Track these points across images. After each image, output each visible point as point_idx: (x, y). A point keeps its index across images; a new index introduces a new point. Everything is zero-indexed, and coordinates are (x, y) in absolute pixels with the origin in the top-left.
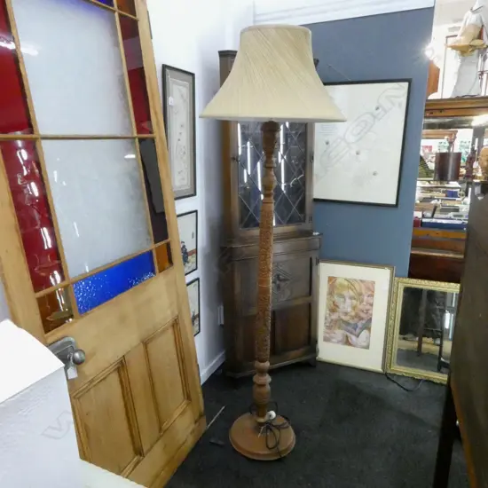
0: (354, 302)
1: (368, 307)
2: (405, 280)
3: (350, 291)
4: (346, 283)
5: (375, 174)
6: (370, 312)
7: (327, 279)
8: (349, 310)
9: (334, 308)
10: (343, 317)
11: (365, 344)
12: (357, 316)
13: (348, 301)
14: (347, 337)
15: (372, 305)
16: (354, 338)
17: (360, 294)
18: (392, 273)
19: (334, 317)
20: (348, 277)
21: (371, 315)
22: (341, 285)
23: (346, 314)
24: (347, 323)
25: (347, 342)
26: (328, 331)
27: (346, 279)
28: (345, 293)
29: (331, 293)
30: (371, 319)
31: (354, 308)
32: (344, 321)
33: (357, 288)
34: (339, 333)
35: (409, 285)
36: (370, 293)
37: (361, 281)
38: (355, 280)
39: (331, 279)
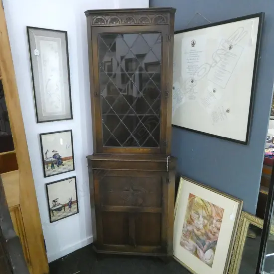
0: (206, 221)
1: (215, 230)
2: (250, 216)
3: (204, 211)
4: (201, 203)
5: (228, 111)
6: (217, 235)
7: (188, 195)
8: (201, 226)
9: (190, 221)
10: (196, 231)
11: (209, 261)
12: (206, 234)
13: (201, 219)
14: (196, 249)
15: (219, 229)
16: (201, 251)
17: (211, 217)
18: (239, 206)
19: (190, 228)
20: (203, 199)
21: (217, 238)
22: (198, 203)
23: (199, 229)
24: (198, 237)
25: (196, 253)
26: (184, 238)
27: (202, 200)
28: (200, 211)
29: (190, 208)
30: (216, 241)
31: (205, 226)
32: (195, 234)
33: (209, 210)
34: (192, 243)
35: (254, 223)
36: (219, 218)
37: (213, 205)
38: (208, 203)
39: (192, 196)
